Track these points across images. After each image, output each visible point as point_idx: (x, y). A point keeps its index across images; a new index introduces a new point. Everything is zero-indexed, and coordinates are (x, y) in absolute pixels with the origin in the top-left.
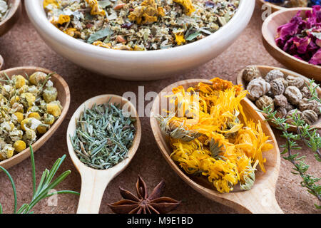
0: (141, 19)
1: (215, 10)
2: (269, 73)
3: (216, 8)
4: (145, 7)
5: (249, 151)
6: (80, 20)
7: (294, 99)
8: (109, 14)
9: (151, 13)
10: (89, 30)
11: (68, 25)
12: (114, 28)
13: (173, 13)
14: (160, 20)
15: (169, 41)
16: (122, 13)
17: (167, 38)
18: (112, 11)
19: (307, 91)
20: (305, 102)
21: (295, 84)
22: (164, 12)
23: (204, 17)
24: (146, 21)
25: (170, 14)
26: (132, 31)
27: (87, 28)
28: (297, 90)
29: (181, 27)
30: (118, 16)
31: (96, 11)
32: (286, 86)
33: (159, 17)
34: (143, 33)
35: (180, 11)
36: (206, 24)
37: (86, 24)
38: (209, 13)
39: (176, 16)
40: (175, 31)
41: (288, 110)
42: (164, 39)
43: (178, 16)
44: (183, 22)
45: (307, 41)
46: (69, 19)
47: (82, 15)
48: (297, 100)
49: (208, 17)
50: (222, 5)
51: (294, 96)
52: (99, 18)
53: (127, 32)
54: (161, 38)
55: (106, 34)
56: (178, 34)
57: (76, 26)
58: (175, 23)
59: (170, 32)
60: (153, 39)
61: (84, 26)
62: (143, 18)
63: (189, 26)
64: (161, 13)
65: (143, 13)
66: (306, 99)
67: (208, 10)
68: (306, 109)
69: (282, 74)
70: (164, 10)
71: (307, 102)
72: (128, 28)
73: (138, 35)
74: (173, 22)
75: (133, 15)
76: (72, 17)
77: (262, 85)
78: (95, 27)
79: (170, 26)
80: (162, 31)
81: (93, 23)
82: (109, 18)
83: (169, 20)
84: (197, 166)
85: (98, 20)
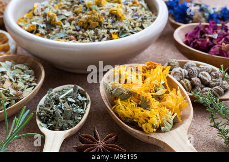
0: (87, 25)
1: (140, 19)
2: (186, 65)
3: (140, 18)
4: (89, 16)
5: (170, 107)
6: (44, 28)
7: (206, 80)
8: (64, 24)
9: (94, 20)
10: (49, 35)
11: (34, 32)
12: (68, 31)
13: (110, 20)
14: (100, 25)
15: (107, 38)
16: (73, 22)
17: (106, 36)
18: (66, 22)
19: (214, 75)
20: (213, 81)
21: (205, 71)
22: (103, 20)
23: (132, 24)
24: (91, 26)
25: (107, 21)
26: (81, 32)
27: (48, 33)
28: (207, 74)
29: (116, 29)
30: (70, 24)
31: (55, 21)
32: (199, 72)
33: (100, 23)
34: (89, 33)
35: (115, 19)
36: (133, 28)
37: (48, 30)
38: (135, 22)
39: (112, 22)
40: (111, 31)
41: (202, 89)
42: (104, 37)
43: (113, 22)
44: (117, 25)
45: (206, 40)
46: (35, 28)
47: (44, 25)
48: (208, 81)
49: (135, 24)
50: (145, 16)
51: (205, 78)
52: (57, 26)
53: (77, 33)
54: (101, 36)
55: (62, 35)
56: (114, 33)
57: (40, 32)
58: (111, 26)
59: (108, 33)
60: (96, 37)
61: (47, 32)
62: (89, 24)
63: (121, 28)
64: (101, 20)
65: (88, 20)
66: (214, 80)
67: (135, 20)
68: (215, 86)
69: (195, 65)
70: (104, 19)
71: (215, 81)
72: (78, 31)
73: (85, 34)
74: (110, 26)
75: (81, 21)
76: (38, 26)
77: (181, 71)
78: (54, 33)
79: (108, 28)
80: (102, 32)
81: (53, 30)
82: (64, 26)
83: (107, 25)
84: (131, 116)
85: (56, 28)
